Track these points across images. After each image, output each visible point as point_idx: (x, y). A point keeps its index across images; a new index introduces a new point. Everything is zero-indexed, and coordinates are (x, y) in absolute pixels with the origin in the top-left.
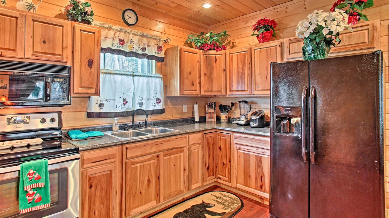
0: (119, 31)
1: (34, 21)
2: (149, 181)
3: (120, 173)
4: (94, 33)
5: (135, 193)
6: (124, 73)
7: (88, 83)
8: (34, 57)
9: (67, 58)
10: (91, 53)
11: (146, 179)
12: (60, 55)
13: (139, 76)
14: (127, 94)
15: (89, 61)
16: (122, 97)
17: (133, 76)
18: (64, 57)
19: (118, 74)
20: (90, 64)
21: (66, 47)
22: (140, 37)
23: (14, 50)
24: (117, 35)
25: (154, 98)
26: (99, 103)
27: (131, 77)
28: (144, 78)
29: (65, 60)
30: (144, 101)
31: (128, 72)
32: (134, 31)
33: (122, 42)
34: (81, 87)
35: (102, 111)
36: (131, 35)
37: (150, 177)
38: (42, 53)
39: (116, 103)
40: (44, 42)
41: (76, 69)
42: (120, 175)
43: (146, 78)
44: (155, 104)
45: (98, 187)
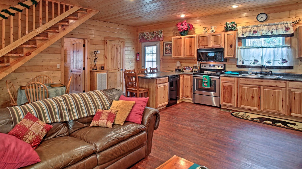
0: (253, 27)
1: (212, 36)
2: (253, 97)
3: (237, 89)
4: (233, 34)
5: (244, 99)
6: (256, 47)
7: (230, 53)
8: (212, 47)
9: (222, 45)
10: (231, 42)
11: (251, 95)
12: (220, 45)
13: (266, 47)
14: (258, 57)
15: (230, 45)
16: (254, 59)
17: (262, 48)
18: (221, 45)
19: (252, 48)
20: (231, 46)
21: (222, 42)
22: (269, 26)
23: (207, 46)
24: (252, 29)
25: (281, 60)
26: (241, 61)
27: (261, 49)
28: (271, 48)
29: (221, 46)
30: (271, 61)
31: (258, 46)
32: (264, 24)
33: (255, 32)
34: (228, 55)
35: (243, 65)
36: (261, 27)
37: (253, 95)
38: (214, 45)
39: (251, 62)
40: (215, 42)
41: (225, 49)
42: (237, 90)
43: (273, 48)
44: (282, 63)
45: (227, 90)
